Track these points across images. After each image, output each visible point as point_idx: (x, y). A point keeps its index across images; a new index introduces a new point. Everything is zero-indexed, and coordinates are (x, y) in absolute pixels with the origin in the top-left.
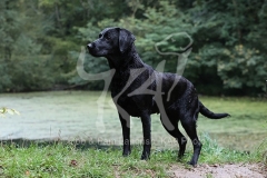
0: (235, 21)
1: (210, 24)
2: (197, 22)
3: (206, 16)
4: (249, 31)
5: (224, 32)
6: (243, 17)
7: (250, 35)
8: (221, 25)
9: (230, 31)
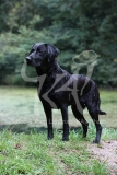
0: (82, 35)
1: (65, 37)
2: (56, 35)
3: (62, 31)
4: (92, 42)
5: (75, 43)
6: (88, 32)
7: (93, 45)
8: (73, 38)
9: (80, 42)
